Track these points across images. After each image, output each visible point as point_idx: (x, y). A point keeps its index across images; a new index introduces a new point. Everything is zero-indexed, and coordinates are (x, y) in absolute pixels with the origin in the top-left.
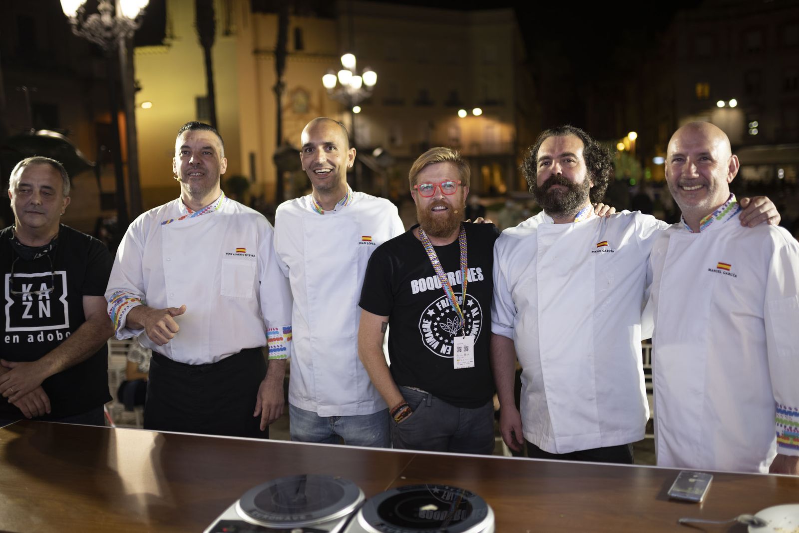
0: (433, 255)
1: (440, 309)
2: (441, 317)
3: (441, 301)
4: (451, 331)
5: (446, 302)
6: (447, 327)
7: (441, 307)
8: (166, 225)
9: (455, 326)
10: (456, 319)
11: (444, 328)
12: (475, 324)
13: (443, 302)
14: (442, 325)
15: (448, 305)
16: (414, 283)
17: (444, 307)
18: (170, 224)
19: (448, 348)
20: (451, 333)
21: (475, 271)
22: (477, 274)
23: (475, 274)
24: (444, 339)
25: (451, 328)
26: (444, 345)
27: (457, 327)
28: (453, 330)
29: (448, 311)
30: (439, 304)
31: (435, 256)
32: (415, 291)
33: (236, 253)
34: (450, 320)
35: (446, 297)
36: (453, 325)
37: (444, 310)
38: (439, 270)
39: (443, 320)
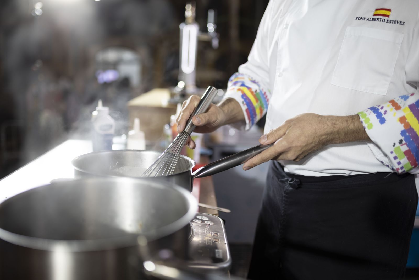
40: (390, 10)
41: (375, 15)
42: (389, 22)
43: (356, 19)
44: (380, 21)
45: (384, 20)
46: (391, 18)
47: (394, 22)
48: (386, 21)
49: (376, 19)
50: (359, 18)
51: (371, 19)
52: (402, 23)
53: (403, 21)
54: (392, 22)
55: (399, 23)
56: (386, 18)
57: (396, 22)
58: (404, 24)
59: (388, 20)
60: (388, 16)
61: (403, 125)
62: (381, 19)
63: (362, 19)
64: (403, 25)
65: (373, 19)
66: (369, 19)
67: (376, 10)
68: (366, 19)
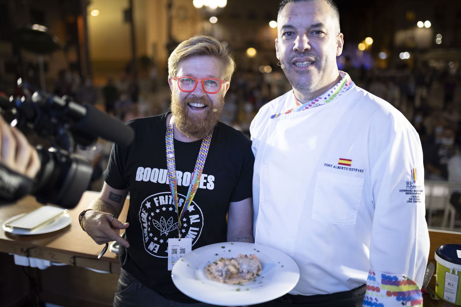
0: (170, 148)
1: (157, 205)
2: (155, 213)
3: (160, 197)
4: (162, 230)
5: (165, 199)
6: (159, 225)
7: (159, 203)
8: (275, 118)
9: (168, 227)
10: (170, 220)
11: (156, 225)
12: (192, 230)
13: (161, 198)
14: (155, 222)
15: (167, 203)
16: (140, 170)
17: (161, 204)
19: (156, 246)
20: (162, 232)
21: (206, 178)
22: (207, 182)
23: (205, 181)
24: (154, 237)
25: (163, 227)
26: (152, 243)
27: (170, 228)
28: (165, 229)
29: (164, 209)
30: (157, 200)
31: (173, 150)
32: (138, 178)
34: (164, 219)
35: (168, 194)
36: (166, 225)
37: (160, 207)
38: (171, 164)
39: (157, 217)
40: (350, 160)
41: (339, 164)
42: (351, 169)
43: (325, 165)
44: (344, 169)
45: (347, 169)
46: (352, 167)
47: (355, 170)
48: (349, 169)
49: (341, 168)
50: (327, 165)
51: (337, 167)
52: (362, 171)
53: (362, 169)
54: (353, 170)
55: (360, 171)
56: (349, 167)
57: (357, 171)
58: (364, 171)
59: (350, 169)
60: (350, 165)
61: (393, 296)
62: (345, 168)
63: (330, 166)
64: (362, 172)
65: (338, 167)
66: (335, 167)
67: (340, 159)
68: (333, 166)
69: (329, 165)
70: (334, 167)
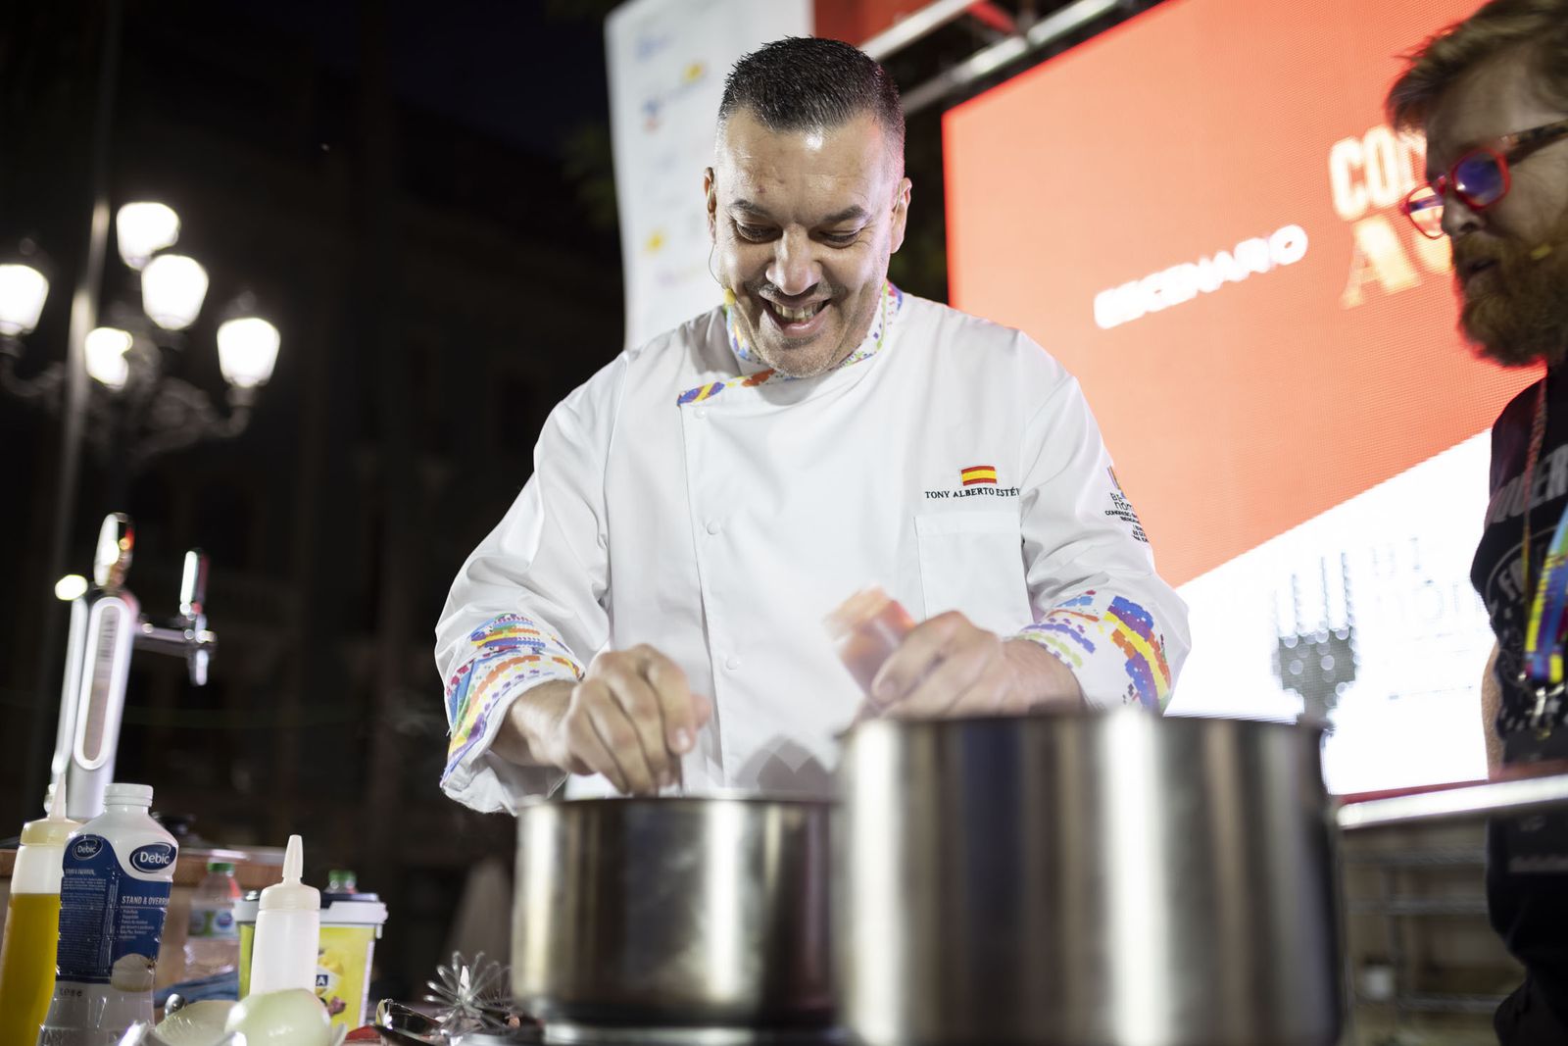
8: (698, 401)
18: (709, 400)
33: (964, 489)
40: (991, 468)
41: (966, 483)
42: (1000, 493)
43: (929, 497)
45: (991, 492)
46: (1001, 485)
47: (1010, 492)
50: (934, 495)
51: (964, 493)
54: (1006, 493)
57: (1015, 492)
59: (997, 491)
62: (985, 489)
63: (942, 496)
65: (968, 492)
66: (959, 494)
67: (964, 471)
68: (951, 495)
69: (939, 494)
70: (955, 494)
